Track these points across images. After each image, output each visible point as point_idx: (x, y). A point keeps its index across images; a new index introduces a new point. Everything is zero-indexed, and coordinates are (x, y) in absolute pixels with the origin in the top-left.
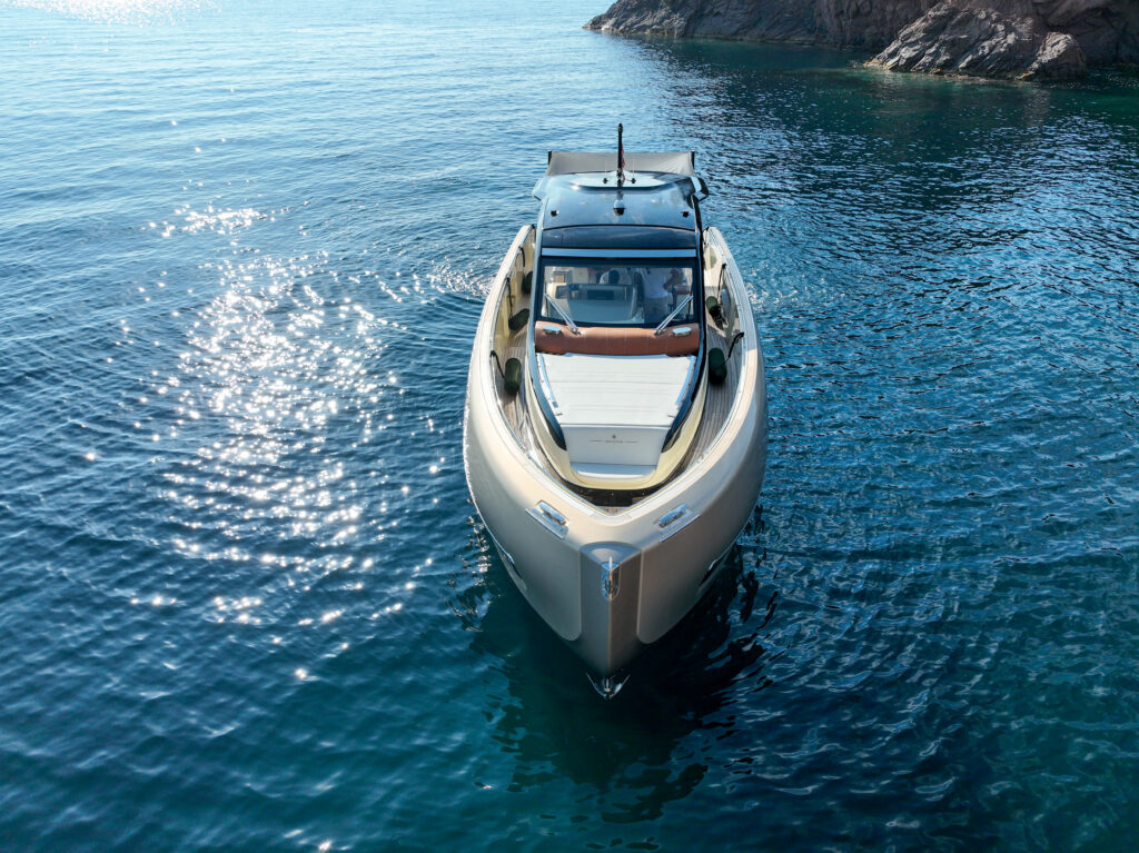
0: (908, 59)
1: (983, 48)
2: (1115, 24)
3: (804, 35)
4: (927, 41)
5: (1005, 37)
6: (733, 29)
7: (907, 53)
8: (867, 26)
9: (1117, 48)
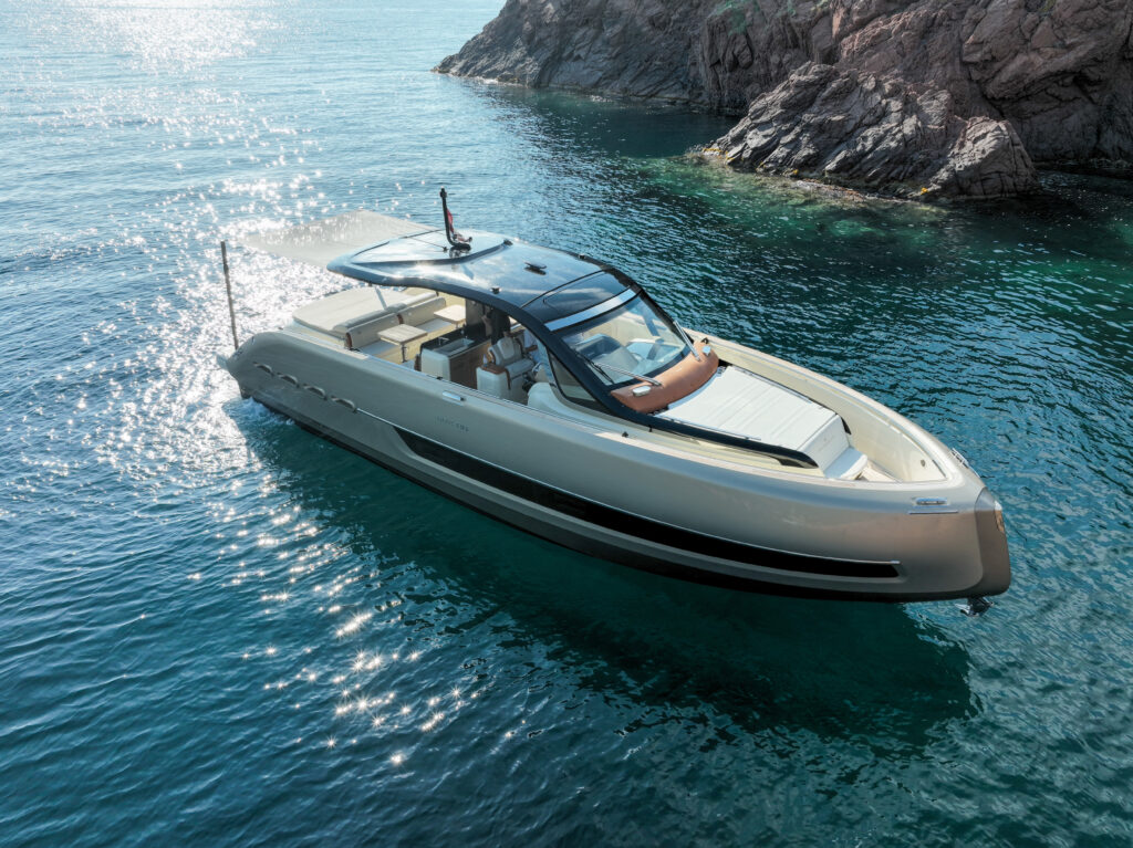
0: (755, 149)
1: (865, 138)
2: (1095, 96)
3: (675, 91)
4: (785, 121)
5: (901, 123)
6: (594, 79)
7: (755, 140)
8: (748, 83)
9: (1099, 133)
